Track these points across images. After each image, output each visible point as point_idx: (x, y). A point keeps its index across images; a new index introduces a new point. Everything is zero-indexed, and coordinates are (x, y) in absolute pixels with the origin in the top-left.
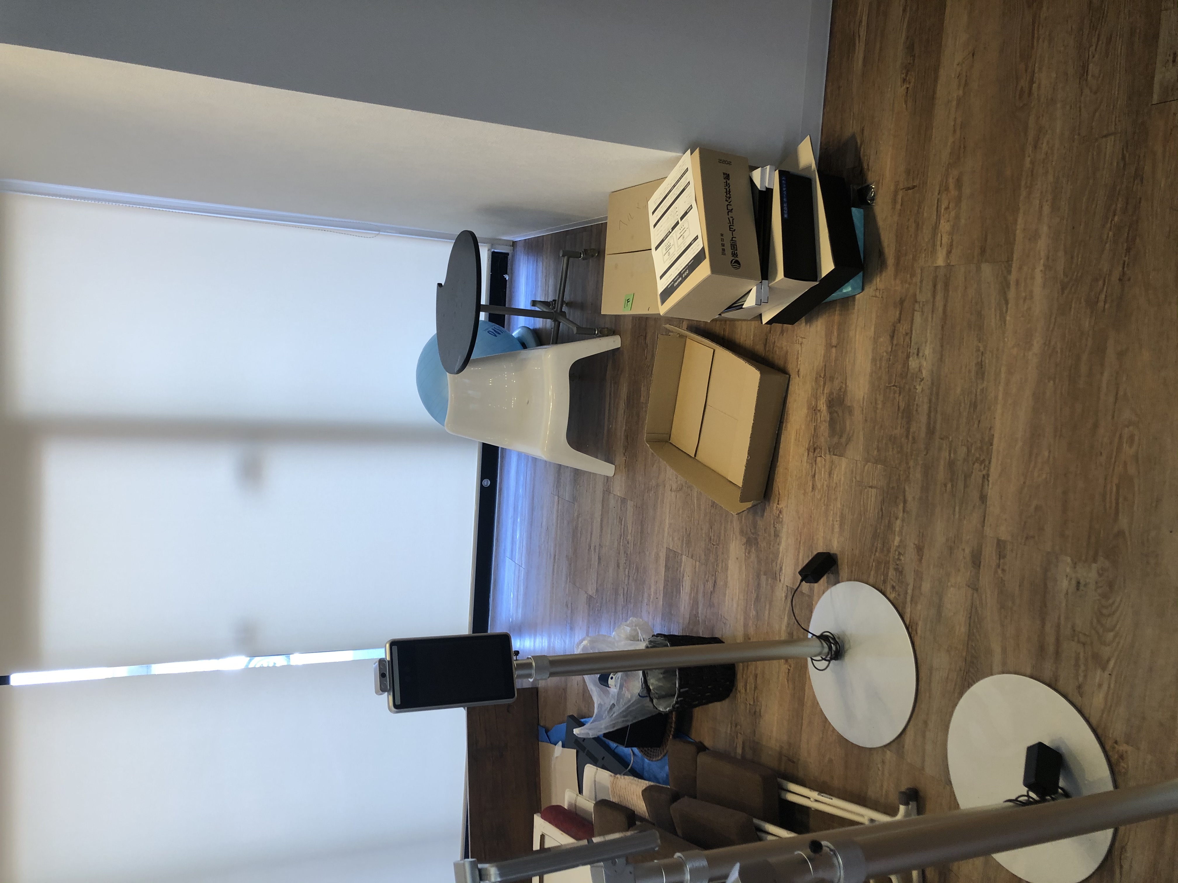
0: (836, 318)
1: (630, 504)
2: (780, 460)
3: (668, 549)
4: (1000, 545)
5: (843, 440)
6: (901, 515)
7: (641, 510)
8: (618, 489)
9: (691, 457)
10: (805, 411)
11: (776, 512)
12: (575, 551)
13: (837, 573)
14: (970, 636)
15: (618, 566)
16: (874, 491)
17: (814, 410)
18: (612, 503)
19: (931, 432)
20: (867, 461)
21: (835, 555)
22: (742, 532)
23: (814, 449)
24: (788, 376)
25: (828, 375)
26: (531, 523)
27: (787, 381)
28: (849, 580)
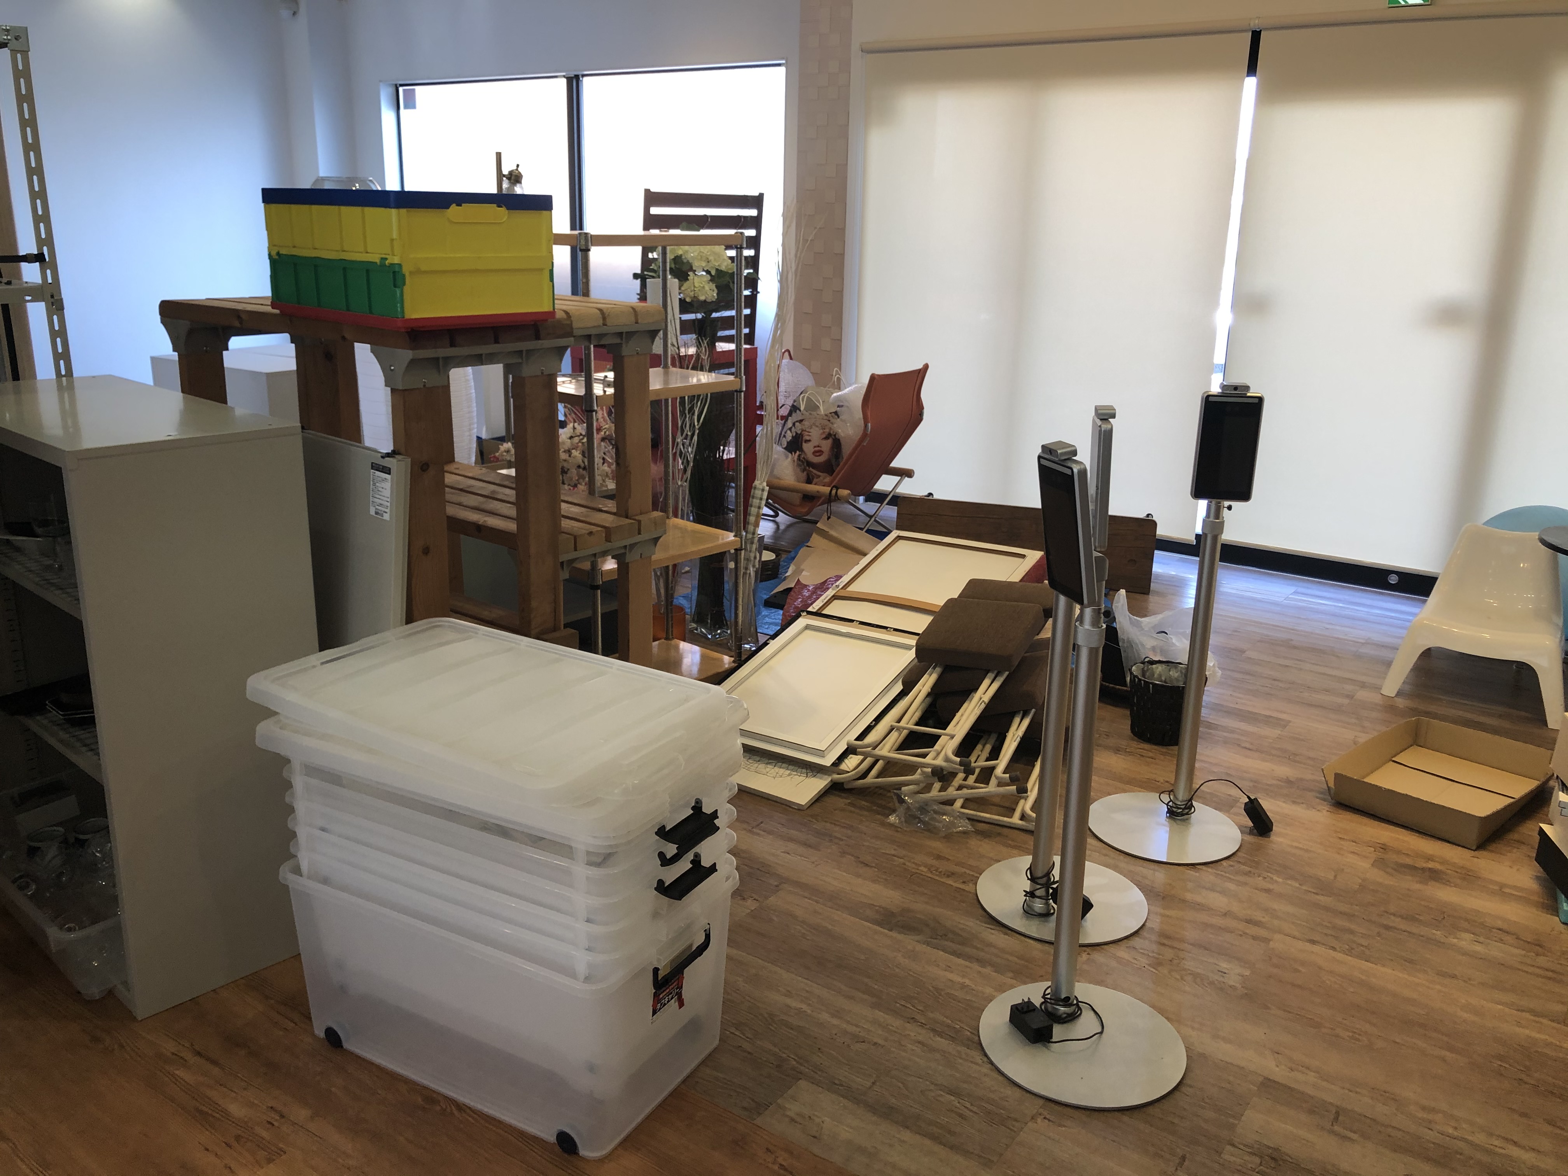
0: (1535, 898)
1: (1346, 701)
2: (1376, 823)
3: (1290, 722)
4: (1267, 940)
5: (1390, 870)
6: (1304, 888)
7: (1337, 709)
8: (1363, 695)
9: (1395, 756)
10: (1431, 852)
11: (1319, 807)
12: (1295, 647)
13: (1251, 833)
14: (1184, 901)
15: (1274, 680)
16: (1332, 877)
17: (1430, 858)
18: (1349, 687)
19: (1387, 928)
20: (1364, 880)
21: (1269, 837)
22: (1302, 780)
23: (1384, 848)
24: (1474, 848)
25: (1468, 877)
26: (1334, 615)
27: (1468, 847)
28: (1242, 840)
